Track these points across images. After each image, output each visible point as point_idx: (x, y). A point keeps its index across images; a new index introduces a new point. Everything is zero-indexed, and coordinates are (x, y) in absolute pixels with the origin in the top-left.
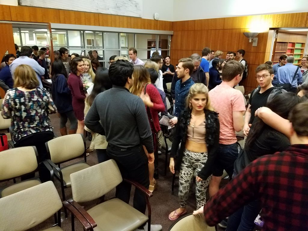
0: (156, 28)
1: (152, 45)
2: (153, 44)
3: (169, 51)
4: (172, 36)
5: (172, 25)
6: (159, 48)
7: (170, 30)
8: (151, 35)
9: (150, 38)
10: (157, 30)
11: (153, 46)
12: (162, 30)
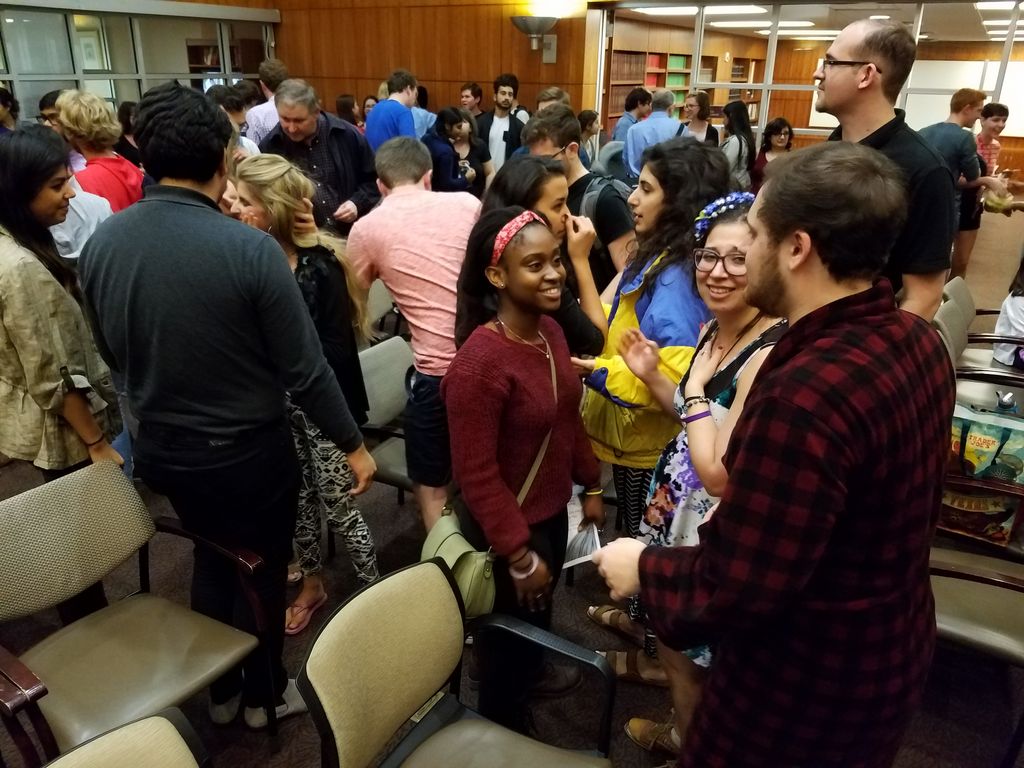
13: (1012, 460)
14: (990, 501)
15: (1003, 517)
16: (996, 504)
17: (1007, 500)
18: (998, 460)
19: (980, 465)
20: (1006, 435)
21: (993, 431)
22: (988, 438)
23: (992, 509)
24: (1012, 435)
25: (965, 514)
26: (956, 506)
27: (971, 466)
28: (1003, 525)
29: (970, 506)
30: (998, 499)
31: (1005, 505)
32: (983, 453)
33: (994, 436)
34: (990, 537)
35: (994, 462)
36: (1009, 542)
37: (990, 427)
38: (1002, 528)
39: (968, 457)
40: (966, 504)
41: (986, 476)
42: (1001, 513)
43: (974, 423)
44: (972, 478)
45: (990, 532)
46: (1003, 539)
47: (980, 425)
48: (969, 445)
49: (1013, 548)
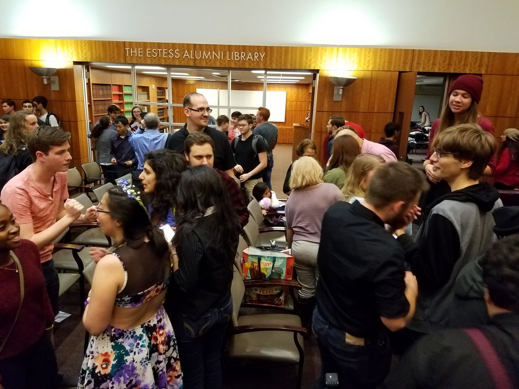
13: (279, 270)
14: (274, 288)
15: (279, 295)
16: (276, 290)
17: (280, 287)
18: (273, 271)
19: (268, 274)
20: (274, 260)
21: (269, 259)
22: (268, 262)
23: (276, 292)
24: (277, 260)
25: (266, 296)
26: (261, 293)
27: (264, 275)
28: (280, 298)
29: (267, 293)
30: (277, 287)
31: (280, 289)
32: (267, 269)
33: (270, 261)
34: (277, 305)
35: (272, 272)
36: (284, 305)
37: (268, 257)
38: (280, 299)
39: (263, 271)
40: (265, 292)
41: (270, 278)
42: (279, 293)
43: (261, 256)
44: (265, 281)
45: (276, 302)
46: (281, 304)
47: (264, 257)
48: (262, 266)
49: (286, 307)
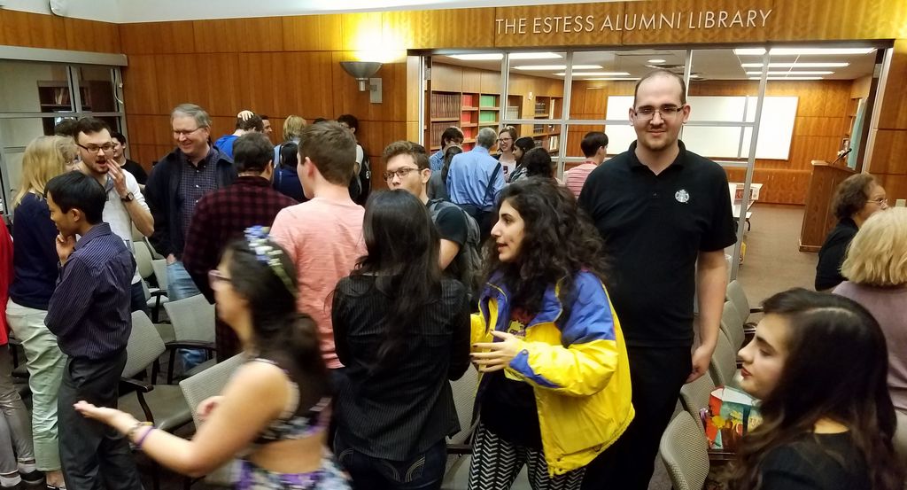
0: (60, 42)
1: (59, 101)
2: (61, 97)
3: (120, 118)
4: (123, 69)
5: (119, 35)
6: (84, 109)
7: (113, 52)
8: (49, 67)
9: (48, 77)
10: (67, 49)
11: (60, 103)
12: (87, 49)
